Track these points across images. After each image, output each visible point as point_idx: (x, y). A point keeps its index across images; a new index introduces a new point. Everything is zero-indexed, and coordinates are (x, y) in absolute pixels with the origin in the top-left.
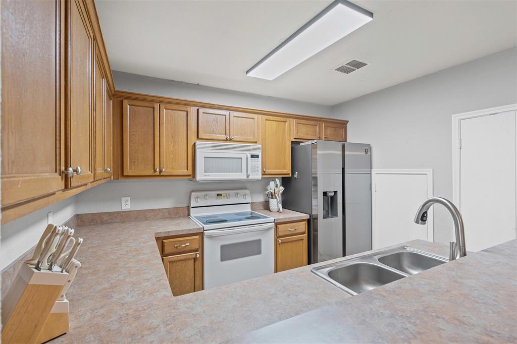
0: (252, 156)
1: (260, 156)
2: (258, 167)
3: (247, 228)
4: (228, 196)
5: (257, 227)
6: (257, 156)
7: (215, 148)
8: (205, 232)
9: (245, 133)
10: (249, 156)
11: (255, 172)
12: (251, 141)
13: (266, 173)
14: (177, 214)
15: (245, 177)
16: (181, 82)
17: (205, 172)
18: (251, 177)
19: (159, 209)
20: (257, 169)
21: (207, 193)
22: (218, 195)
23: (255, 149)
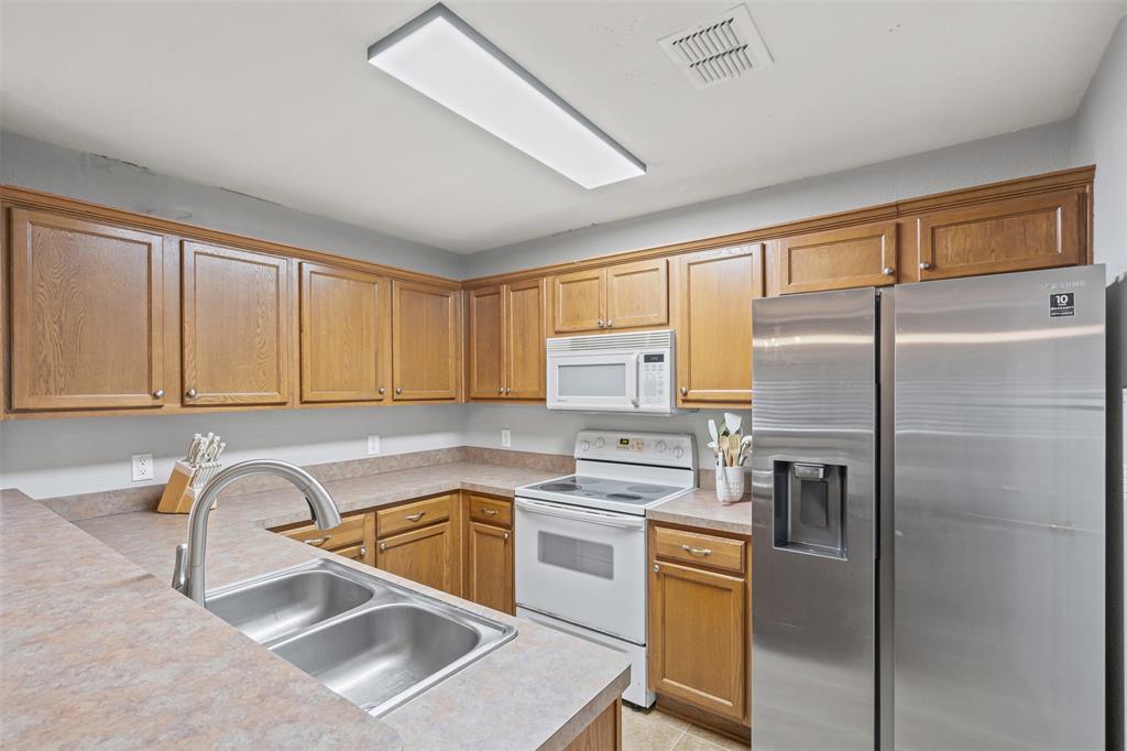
0: (648, 359)
1: (667, 358)
2: (661, 384)
3: (583, 513)
4: (640, 446)
5: (602, 516)
6: (660, 358)
7: (575, 347)
8: (516, 499)
9: (638, 307)
10: (642, 359)
11: (655, 395)
12: (650, 322)
13: (690, 397)
14: (563, 466)
15: (631, 407)
16: (570, 230)
17: (560, 394)
18: (644, 407)
19: (540, 454)
20: (658, 388)
21: (603, 434)
22: (622, 441)
23: (655, 341)
